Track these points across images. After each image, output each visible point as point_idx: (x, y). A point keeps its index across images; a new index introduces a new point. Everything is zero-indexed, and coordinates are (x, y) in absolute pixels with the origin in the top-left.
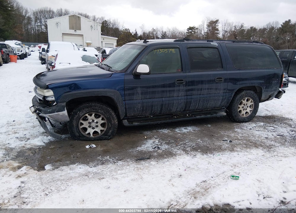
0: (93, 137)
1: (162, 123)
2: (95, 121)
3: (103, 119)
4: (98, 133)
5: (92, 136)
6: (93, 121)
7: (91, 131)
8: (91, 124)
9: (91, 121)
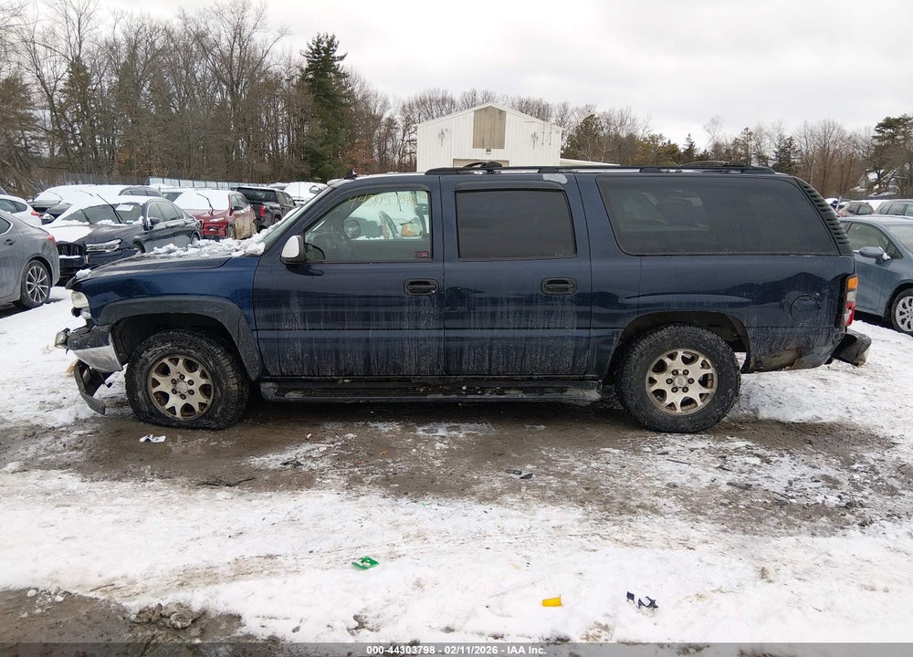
0: (181, 418)
1: (371, 401)
2: (187, 379)
3: (203, 375)
4: (194, 409)
5: (178, 415)
6: (182, 377)
7: (175, 402)
8: (177, 386)
9: (176, 377)
